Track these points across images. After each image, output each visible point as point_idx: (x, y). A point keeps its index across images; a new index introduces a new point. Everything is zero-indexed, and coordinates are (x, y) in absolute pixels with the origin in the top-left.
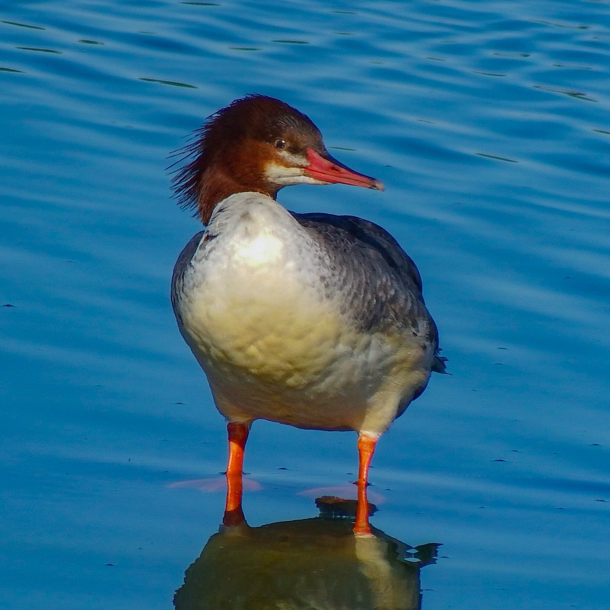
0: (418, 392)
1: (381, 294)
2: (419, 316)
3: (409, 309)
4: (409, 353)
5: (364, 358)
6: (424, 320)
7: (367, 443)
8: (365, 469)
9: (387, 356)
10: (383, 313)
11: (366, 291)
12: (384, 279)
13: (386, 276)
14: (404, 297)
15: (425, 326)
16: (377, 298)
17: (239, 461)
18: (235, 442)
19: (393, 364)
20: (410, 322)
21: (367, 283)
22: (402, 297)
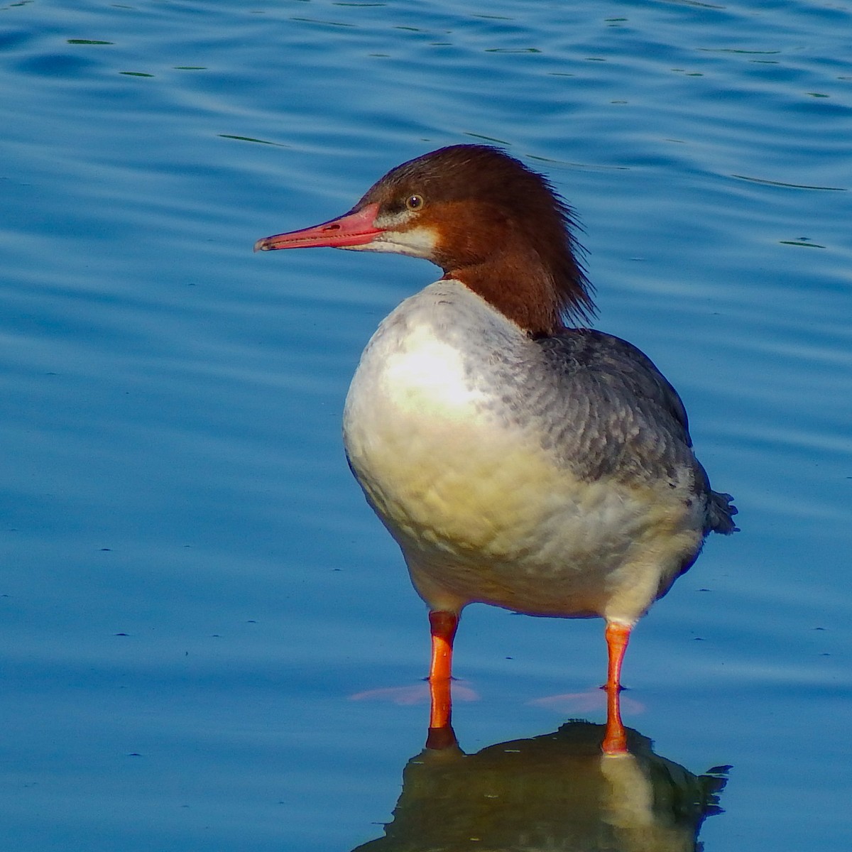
0: (686, 563)
1: (616, 432)
2: (678, 461)
3: (663, 452)
4: (666, 511)
5: (598, 518)
6: (686, 467)
7: (618, 633)
8: (616, 667)
9: (634, 515)
10: (621, 457)
11: (588, 427)
12: (623, 414)
13: (626, 408)
14: (654, 436)
15: (688, 475)
16: (609, 438)
17: (446, 662)
18: (440, 637)
19: (645, 527)
20: (664, 470)
21: (592, 416)
22: (650, 436)
